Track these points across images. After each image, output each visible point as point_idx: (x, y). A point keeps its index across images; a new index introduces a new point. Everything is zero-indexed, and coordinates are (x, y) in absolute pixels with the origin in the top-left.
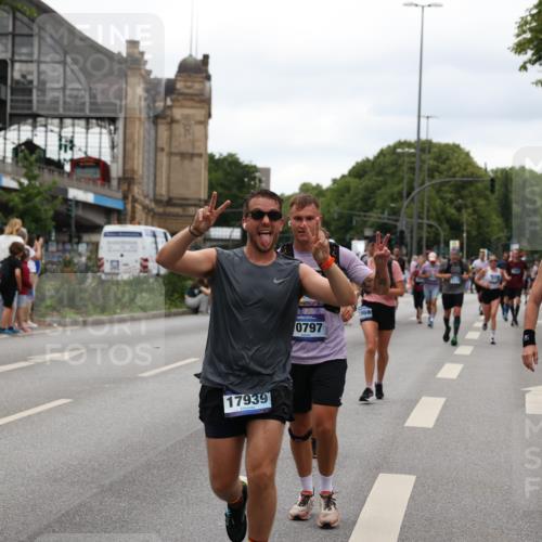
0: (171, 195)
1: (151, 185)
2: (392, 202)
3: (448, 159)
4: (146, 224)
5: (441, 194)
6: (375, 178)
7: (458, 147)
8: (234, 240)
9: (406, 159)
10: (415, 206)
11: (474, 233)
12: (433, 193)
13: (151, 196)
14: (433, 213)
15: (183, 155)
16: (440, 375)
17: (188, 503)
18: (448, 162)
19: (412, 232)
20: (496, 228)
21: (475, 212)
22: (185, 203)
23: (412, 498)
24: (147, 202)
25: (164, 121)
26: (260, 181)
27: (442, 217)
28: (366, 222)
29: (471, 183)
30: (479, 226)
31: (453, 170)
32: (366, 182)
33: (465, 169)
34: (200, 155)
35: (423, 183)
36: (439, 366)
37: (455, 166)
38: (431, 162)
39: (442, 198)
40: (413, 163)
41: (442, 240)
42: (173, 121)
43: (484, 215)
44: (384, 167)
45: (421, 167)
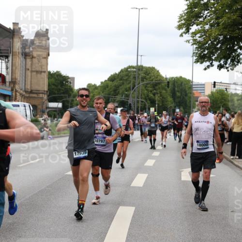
0: (32, 89)
1: (24, 84)
2: (126, 92)
3: (150, 73)
4: (21, 101)
5: (147, 88)
6: (119, 81)
7: (154, 68)
8: (59, 108)
9: (132, 74)
10: (136, 93)
11: (161, 105)
12: (144, 88)
13: (23, 89)
14: (143, 96)
15: (37, 72)
16: (145, 165)
17: (38, 220)
18: (150, 75)
19: (134, 104)
20: (170, 103)
21: (161, 95)
22: (38, 92)
23: (133, 216)
24: (22, 92)
25: (29, 57)
26: (70, 83)
27: (147, 98)
28: (115, 100)
29: (159, 83)
30: (163, 102)
31: (152, 78)
32: (115, 83)
33: (157, 78)
34: (45, 72)
35: (139, 83)
36: (145, 161)
37: (153, 76)
38: (143, 75)
39: (147, 90)
40: (135, 75)
41: (147, 107)
42: (33, 57)
43: (165, 97)
44: (122, 77)
45: (138, 77)
